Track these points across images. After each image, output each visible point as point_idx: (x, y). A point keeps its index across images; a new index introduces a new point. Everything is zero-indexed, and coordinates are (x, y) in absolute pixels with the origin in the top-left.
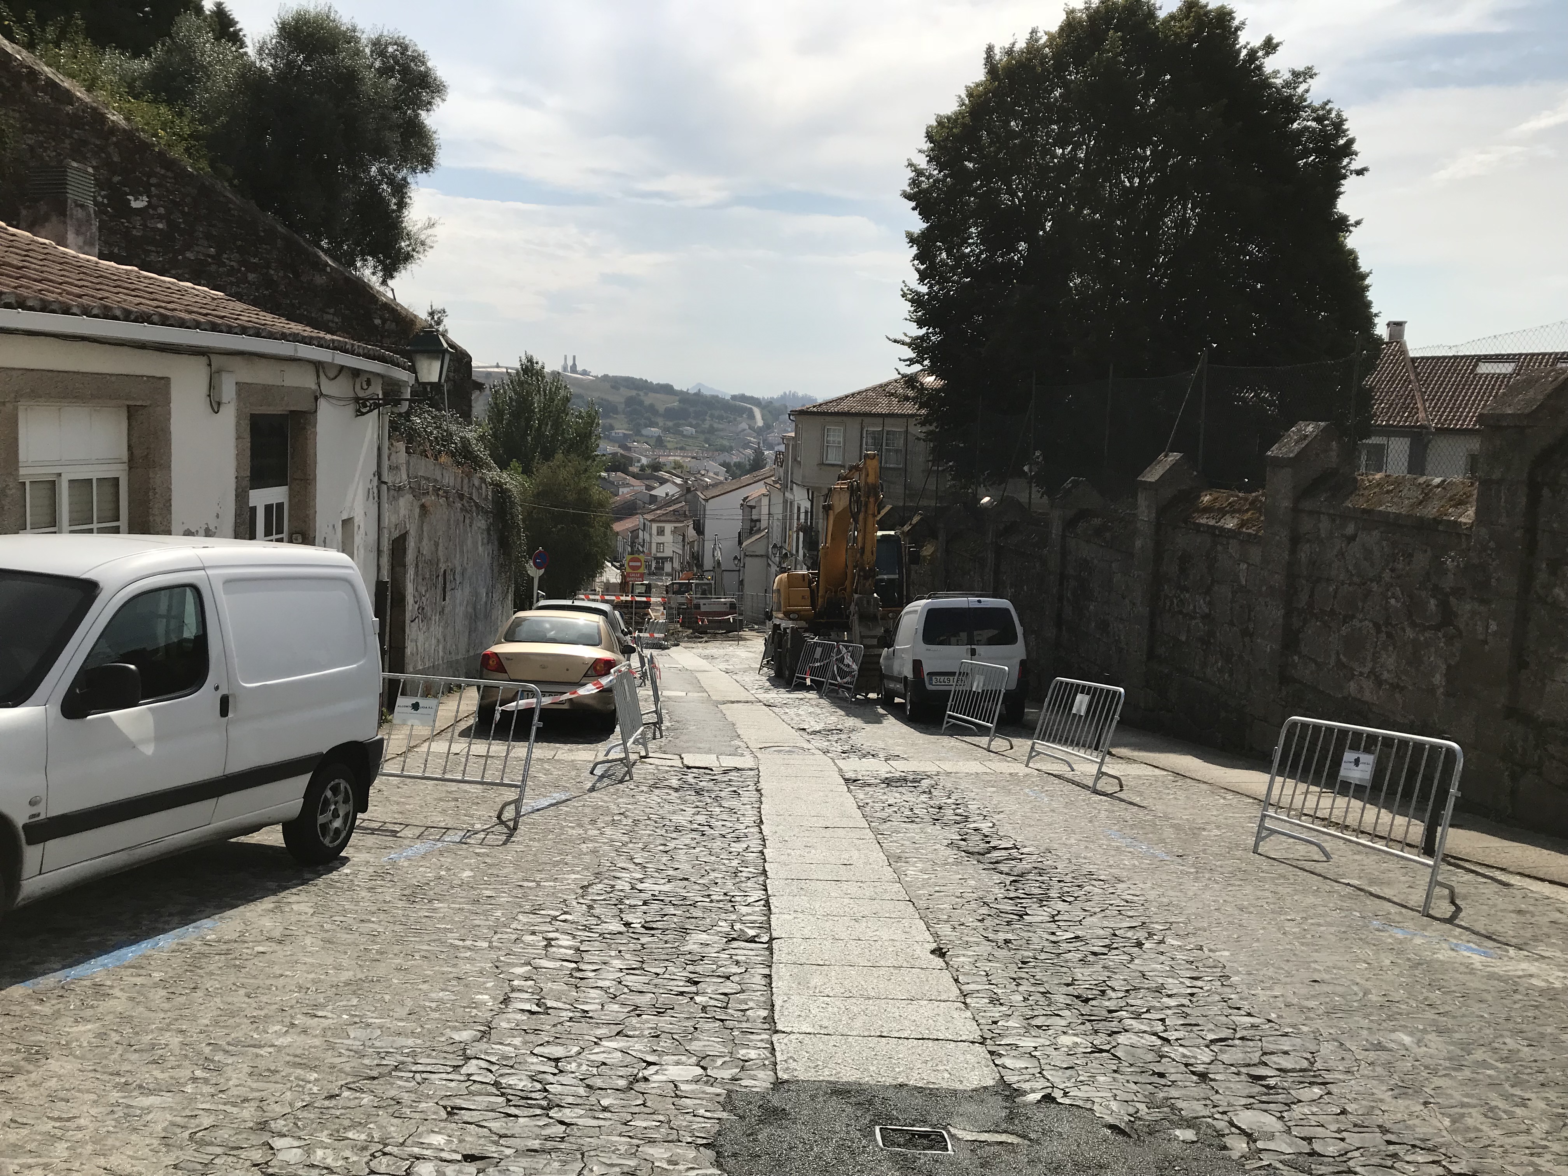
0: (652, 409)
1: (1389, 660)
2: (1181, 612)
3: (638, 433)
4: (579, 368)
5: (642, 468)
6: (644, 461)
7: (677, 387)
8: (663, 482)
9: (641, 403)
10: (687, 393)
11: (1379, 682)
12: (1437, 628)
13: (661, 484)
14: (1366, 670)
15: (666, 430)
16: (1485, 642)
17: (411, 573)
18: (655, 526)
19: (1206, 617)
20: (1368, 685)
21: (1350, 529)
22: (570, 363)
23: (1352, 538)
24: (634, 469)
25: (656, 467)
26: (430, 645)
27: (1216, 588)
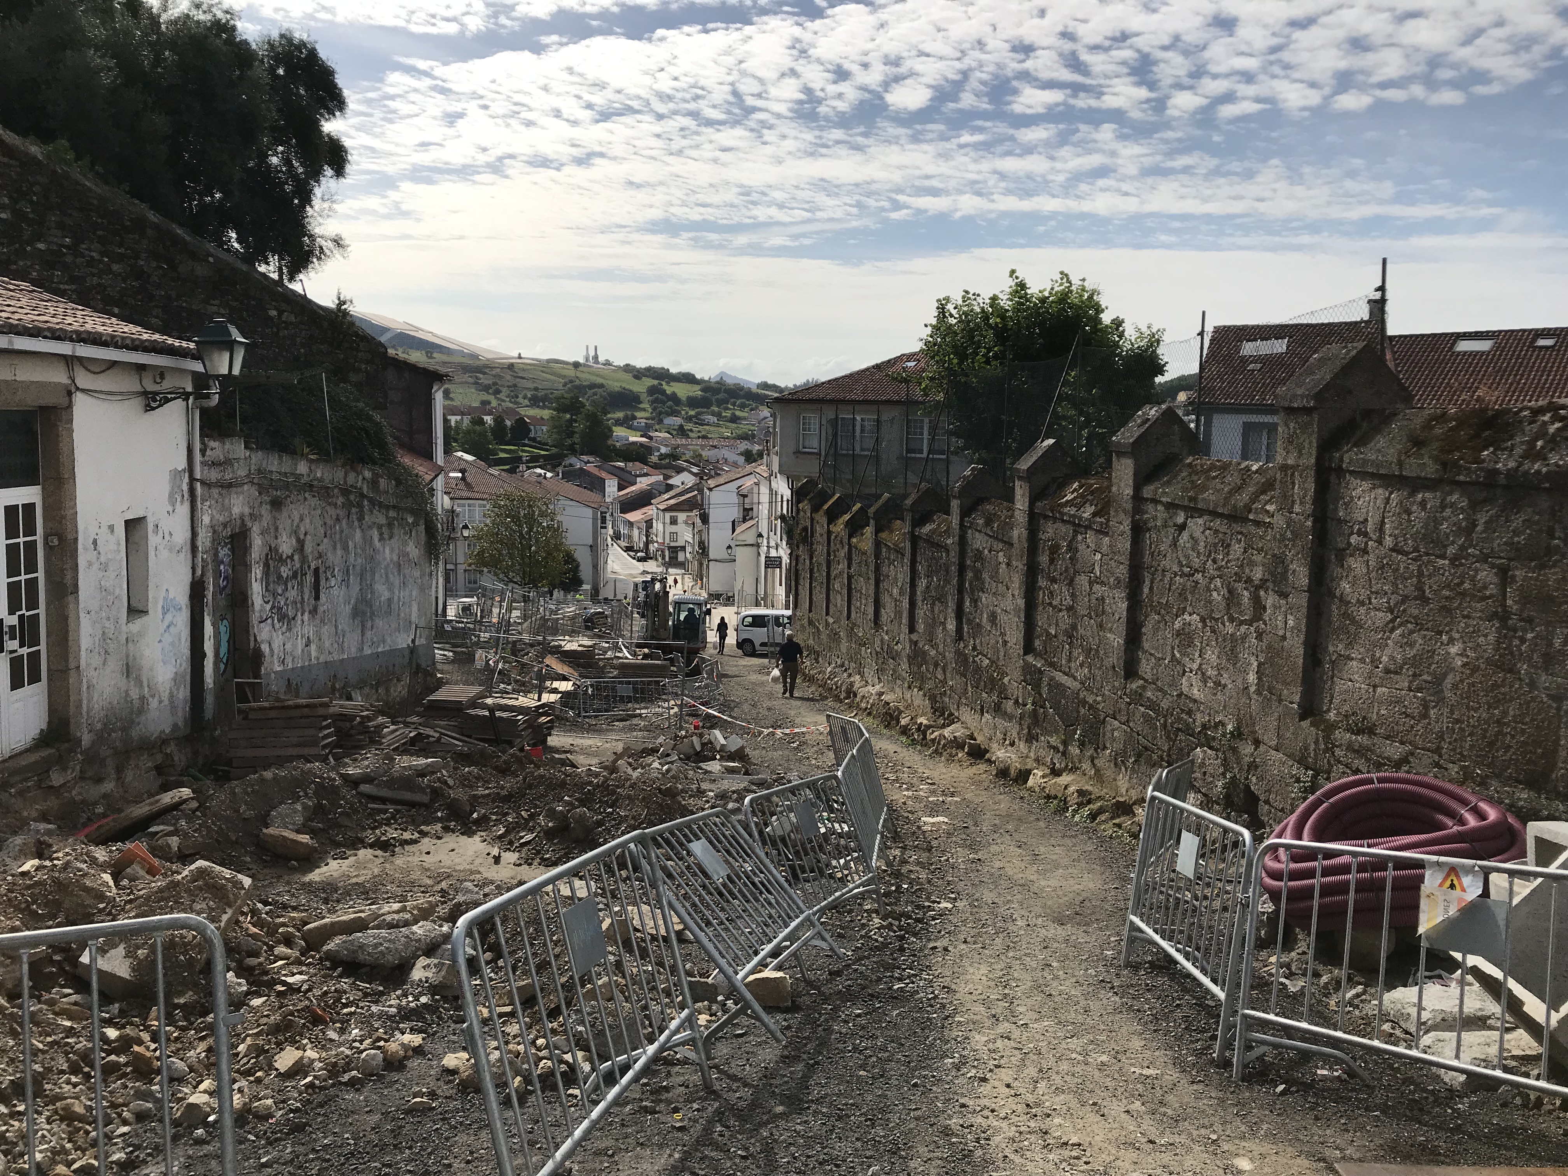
0: (674, 397)
1: (1212, 655)
2: (1050, 604)
3: (660, 422)
4: (601, 359)
5: (662, 457)
6: (663, 450)
7: (698, 377)
8: (680, 470)
9: (663, 392)
10: (709, 381)
11: (1205, 679)
12: (1250, 623)
13: (678, 473)
14: (1195, 666)
15: (689, 419)
16: (1284, 638)
17: (257, 572)
18: (668, 515)
19: (1070, 609)
20: (1195, 680)
21: (1180, 519)
22: (592, 353)
23: (1182, 527)
24: (654, 459)
25: (674, 456)
26: (295, 646)
27: (1078, 578)
